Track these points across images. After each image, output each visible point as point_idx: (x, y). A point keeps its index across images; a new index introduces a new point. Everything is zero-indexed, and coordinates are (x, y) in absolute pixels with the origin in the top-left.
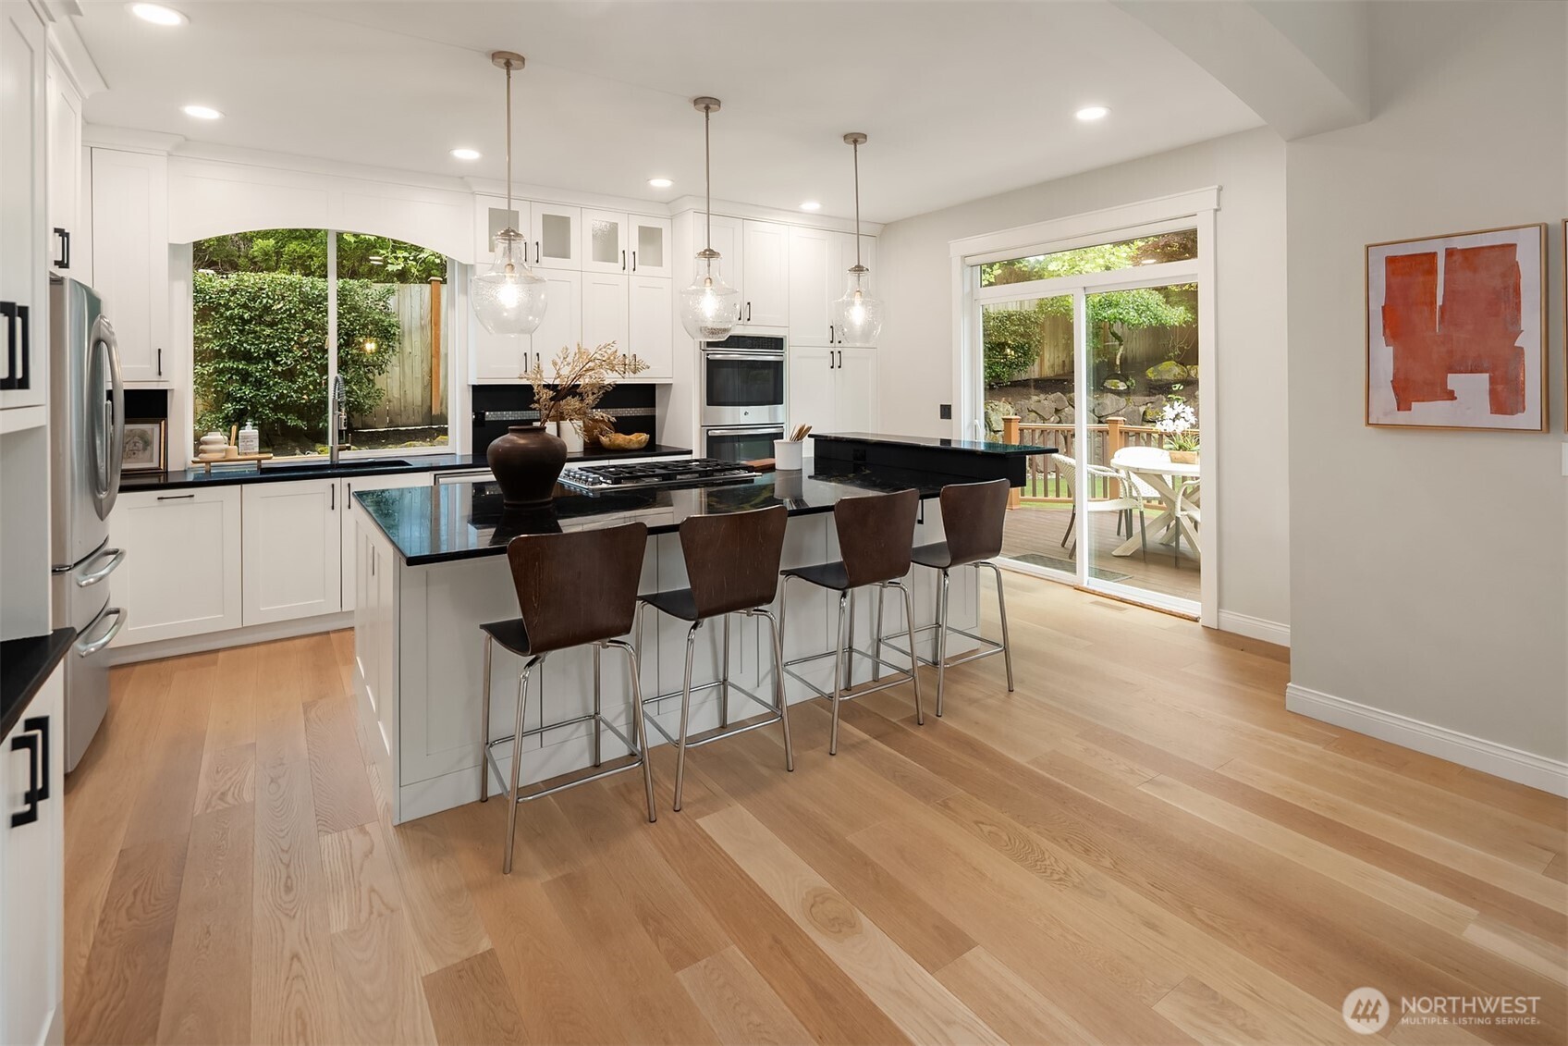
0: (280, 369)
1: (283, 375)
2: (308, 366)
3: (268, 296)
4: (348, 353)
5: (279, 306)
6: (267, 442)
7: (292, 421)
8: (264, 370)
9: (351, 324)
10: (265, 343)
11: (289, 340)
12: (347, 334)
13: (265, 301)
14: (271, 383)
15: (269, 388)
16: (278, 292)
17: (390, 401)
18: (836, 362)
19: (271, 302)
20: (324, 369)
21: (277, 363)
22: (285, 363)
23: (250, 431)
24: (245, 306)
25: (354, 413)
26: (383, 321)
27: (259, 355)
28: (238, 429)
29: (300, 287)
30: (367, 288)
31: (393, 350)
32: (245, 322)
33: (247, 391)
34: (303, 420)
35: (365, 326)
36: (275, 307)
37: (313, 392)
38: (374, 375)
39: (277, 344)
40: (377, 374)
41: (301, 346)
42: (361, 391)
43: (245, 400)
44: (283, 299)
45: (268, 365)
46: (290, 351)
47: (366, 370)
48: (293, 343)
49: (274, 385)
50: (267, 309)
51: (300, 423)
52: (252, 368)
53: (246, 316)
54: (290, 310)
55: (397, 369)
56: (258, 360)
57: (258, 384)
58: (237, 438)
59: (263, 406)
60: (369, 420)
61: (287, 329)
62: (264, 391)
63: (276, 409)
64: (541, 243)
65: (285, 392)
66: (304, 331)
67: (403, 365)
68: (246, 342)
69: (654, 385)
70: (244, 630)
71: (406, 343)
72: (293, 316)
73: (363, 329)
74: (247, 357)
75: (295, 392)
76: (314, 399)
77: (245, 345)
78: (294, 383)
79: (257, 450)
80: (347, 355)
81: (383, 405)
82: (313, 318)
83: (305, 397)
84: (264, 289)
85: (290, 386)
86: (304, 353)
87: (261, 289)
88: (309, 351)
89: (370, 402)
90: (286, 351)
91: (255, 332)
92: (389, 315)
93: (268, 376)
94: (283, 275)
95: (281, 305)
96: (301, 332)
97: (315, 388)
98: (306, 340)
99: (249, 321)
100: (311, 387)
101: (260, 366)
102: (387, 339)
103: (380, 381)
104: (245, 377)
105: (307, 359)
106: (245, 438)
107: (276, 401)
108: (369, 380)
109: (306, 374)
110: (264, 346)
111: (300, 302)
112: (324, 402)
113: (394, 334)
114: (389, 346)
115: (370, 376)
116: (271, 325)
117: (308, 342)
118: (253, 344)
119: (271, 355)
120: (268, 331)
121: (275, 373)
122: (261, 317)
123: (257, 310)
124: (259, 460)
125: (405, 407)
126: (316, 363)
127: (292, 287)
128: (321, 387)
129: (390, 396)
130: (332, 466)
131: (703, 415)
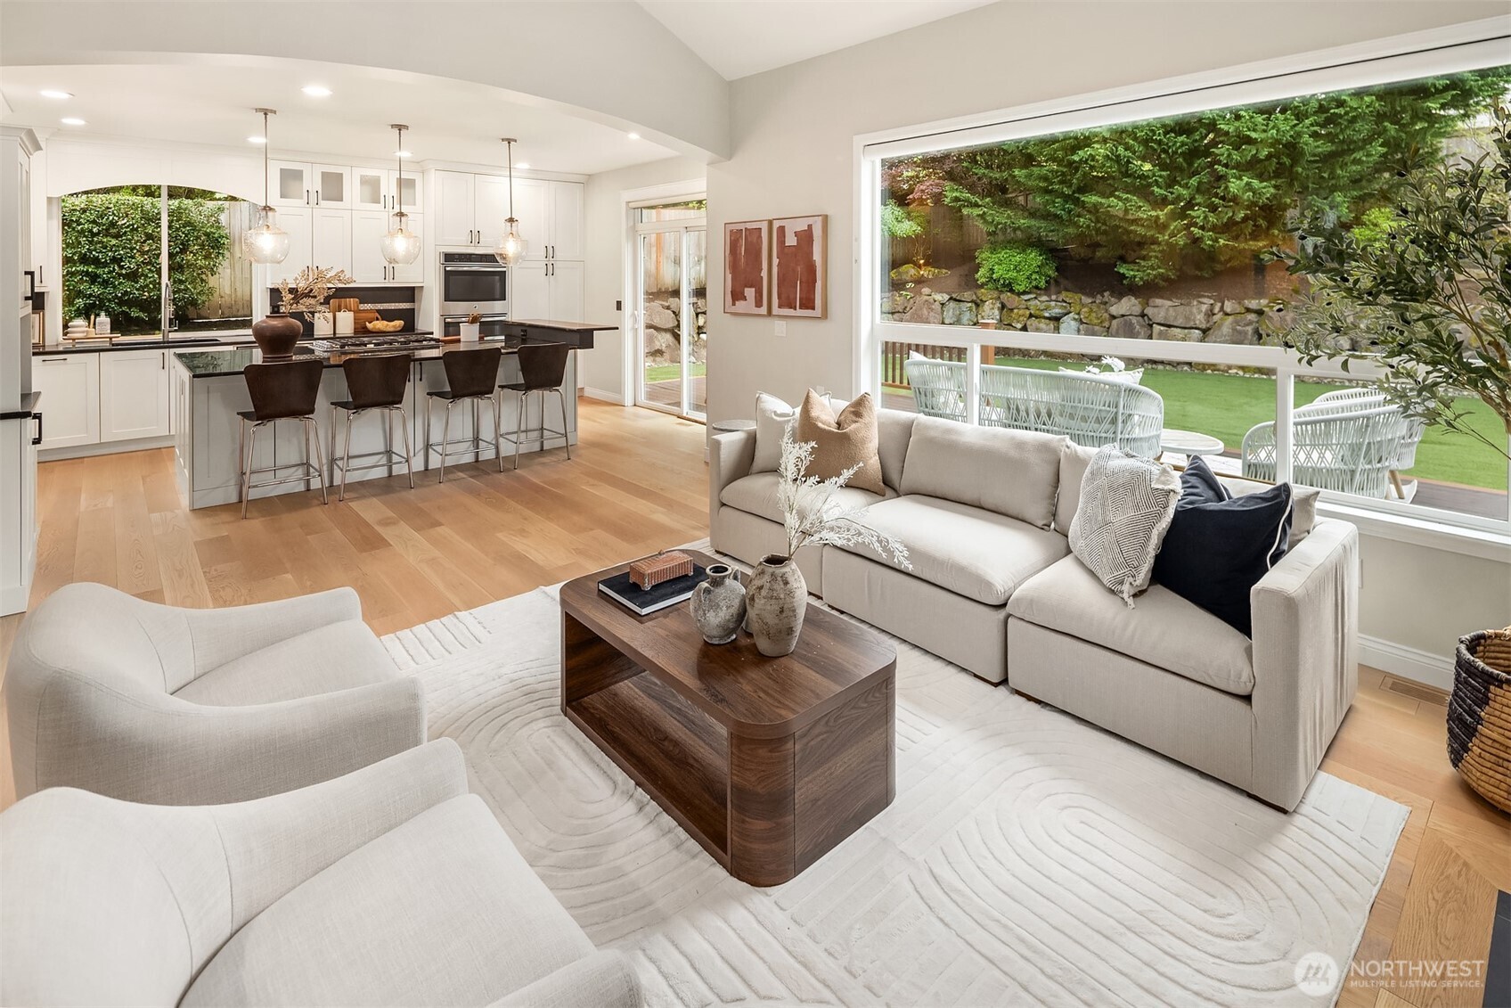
0: (124, 272)
1: (127, 276)
2: (150, 270)
3: (113, 213)
4: (183, 259)
5: (123, 222)
6: (116, 326)
7: (135, 313)
8: (110, 272)
9: (186, 236)
10: (111, 251)
11: (132, 249)
12: (182, 244)
13: (111, 218)
14: (117, 283)
15: (114, 287)
16: (122, 211)
17: (222, 297)
18: (550, 271)
19: (116, 218)
20: (159, 272)
21: (122, 267)
22: (129, 267)
23: (104, 319)
24: (94, 222)
25: (189, 307)
26: (214, 233)
27: (106, 260)
28: (95, 318)
29: (142, 206)
30: (201, 206)
31: (223, 257)
32: (94, 235)
33: (96, 290)
34: (144, 312)
35: (198, 238)
36: (120, 223)
37: (152, 290)
38: (207, 276)
39: (122, 252)
40: (210, 275)
41: (143, 253)
42: (195, 289)
43: (94, 297)
44: (127, 216)
45: (114, 268)
46: (133, 257)
47: (200, 272)
48: (135, 251)
49: (119, 284)
50: (113, 224)
51: (142, 315)
52: (99, 271)
53: (95, 230)
54: (133, 225)
55: (229, 271)
56: (105, 265)
57: (105, 283)
58: (95, 324)
59: (109, 301)
60: (203, 313)
61: (130, 240)
62: (110, 289)
63: (121, 302)
64: (320, 192)
65: (129, 290)
66: (145, 242)
67: (234, 267)
68: (95, 250)
69: (414, 287)
70: (101, 444)
71: (237, 249)
72: (136, 229)
73: (196, 240)
74: (96, 262)
75: (137, 290)
76: (154, 295)
77: (94, 253)
78: (137, 283)
79: (109, 331)
80: (182, 261)
81: (216, 299)
82: (153, 231)
83: (146, 294)
84: (110, 208)
85: (133, 286)
86: (145, 259)
87: (108, 208)
88: (149, 257)
89: (204, 298)
90: (129, 257)
91: (101, 242)
92: (220, 228)
93: (113, 278)
94: (127, 197)
95: (125, 221)
96: (142, 243)
97: (154, 287)
98: (147, 249)
99: (98, 234)
100: (151, 286)
101: (106, 270)
102: (218, 248)
103: (212, 281)
104: (94, 278)
105: (147, 264)
106: (100, 323)
107: (121, 297)
108: (202, 280)
109: (147, 276)
110: (110, 254)
111: (141, 218)
112: (159, 297)
113: (224, 244)
114: (219, 253)
115: (204, 276)
116: (117, 236)
117: (148, 251)
118: (101, 252)
119: (115, 260)
120: (114, 242)
121: (120, 275)
122: (107, 230)
123: (104, 225)
124: (111, 338)
125: (235, 301)
126: (155, 267)
127: (134, 206)
128: (157, 285)
129: (222, 294)
130: (164, 342)
131: (442, 308)
